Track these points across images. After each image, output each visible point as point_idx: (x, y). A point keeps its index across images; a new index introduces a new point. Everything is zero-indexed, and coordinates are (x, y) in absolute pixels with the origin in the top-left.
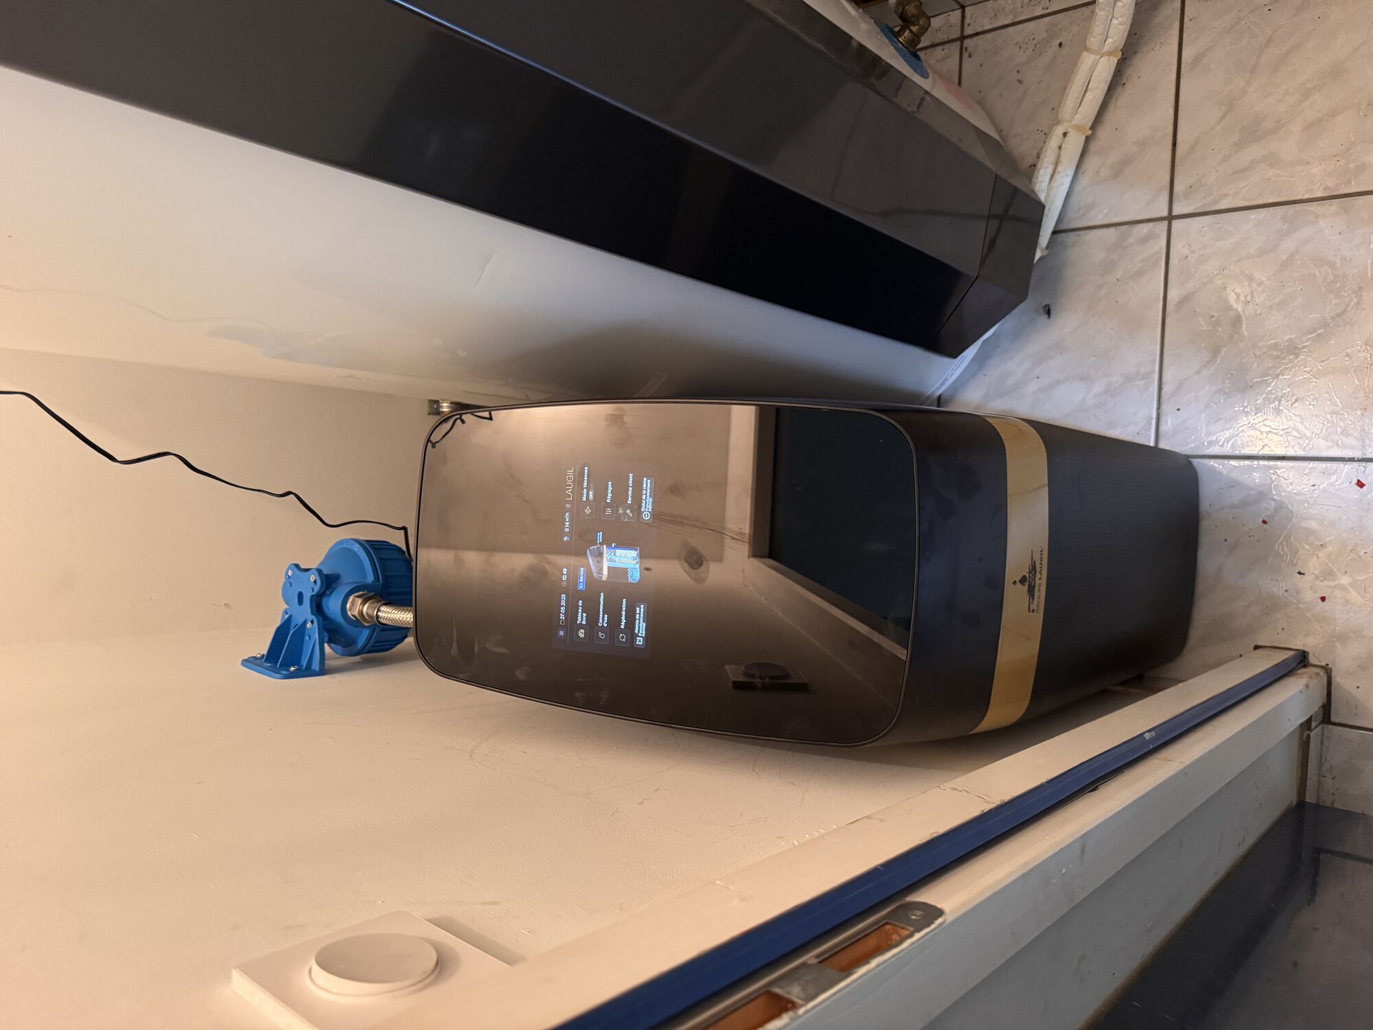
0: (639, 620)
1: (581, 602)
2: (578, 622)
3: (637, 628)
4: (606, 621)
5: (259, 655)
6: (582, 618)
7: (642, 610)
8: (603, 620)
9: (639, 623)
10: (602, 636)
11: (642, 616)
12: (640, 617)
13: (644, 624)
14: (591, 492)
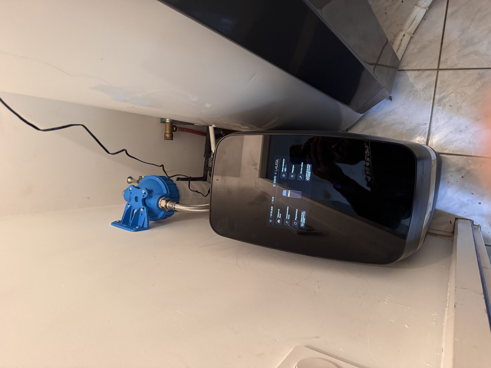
0: (303, 217)
1: (279, 209)
2: (278, 217)
3: (302, 220)
4: (289, 217)
5: (118, 221)
6: (279, 216)
7: (304, 214)
8: (288, 217)
9: (303, 218)
10: (287, 222)
11: (304, 216)
12: (303, 216)
13: (305, 219)
14: (285, 169)
